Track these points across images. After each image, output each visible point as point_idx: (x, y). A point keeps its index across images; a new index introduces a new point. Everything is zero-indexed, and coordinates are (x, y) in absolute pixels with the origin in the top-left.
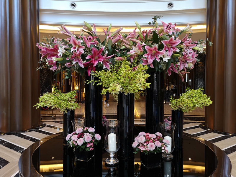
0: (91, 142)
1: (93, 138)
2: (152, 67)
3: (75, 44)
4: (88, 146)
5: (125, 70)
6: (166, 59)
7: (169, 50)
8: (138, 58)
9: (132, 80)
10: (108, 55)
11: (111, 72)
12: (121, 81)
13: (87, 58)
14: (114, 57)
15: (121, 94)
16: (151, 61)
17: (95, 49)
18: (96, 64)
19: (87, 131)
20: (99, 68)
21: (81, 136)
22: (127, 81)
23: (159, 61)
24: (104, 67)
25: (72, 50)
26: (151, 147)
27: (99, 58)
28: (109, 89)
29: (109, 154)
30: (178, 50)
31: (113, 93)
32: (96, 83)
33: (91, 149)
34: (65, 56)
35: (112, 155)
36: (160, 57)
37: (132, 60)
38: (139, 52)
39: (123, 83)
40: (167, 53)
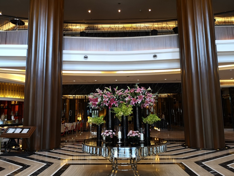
0: (111, 135)
1: (112, 134)
2: (135, 105)
3: (105, 97)
4: (111, 136)
5: (124, 107)
6: (139, 103)
7: (140, 99)
8: (129, 102)
9: (126, 111)
10: (117, 101)
11: (119, 108)
12: (123, 111)
13: (109, 102)
14: (119, 101)
15: (123, 117)
16: (134, 103)
17: (112, 99)
18: (112, 104)
19: (109, 131)
20: (114, 106)
21: (107, 133)
22: (125, 111)
23: (137, 103)
24: (116, 106)
25: (104, 99)
26: (134, 135)
27: (113, 102)
28: (119, 114)
29: (119, 139)
30: (143, 99)
31: (120, 115)
32: (113, 112)
33: (112, 137)
34: (101, 102)
35: (120, 140)
36: (137, 102)
37: (127, 102)
38: (129, 100)
39: (123, 112)
40: (140, 100)
